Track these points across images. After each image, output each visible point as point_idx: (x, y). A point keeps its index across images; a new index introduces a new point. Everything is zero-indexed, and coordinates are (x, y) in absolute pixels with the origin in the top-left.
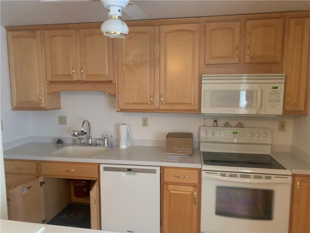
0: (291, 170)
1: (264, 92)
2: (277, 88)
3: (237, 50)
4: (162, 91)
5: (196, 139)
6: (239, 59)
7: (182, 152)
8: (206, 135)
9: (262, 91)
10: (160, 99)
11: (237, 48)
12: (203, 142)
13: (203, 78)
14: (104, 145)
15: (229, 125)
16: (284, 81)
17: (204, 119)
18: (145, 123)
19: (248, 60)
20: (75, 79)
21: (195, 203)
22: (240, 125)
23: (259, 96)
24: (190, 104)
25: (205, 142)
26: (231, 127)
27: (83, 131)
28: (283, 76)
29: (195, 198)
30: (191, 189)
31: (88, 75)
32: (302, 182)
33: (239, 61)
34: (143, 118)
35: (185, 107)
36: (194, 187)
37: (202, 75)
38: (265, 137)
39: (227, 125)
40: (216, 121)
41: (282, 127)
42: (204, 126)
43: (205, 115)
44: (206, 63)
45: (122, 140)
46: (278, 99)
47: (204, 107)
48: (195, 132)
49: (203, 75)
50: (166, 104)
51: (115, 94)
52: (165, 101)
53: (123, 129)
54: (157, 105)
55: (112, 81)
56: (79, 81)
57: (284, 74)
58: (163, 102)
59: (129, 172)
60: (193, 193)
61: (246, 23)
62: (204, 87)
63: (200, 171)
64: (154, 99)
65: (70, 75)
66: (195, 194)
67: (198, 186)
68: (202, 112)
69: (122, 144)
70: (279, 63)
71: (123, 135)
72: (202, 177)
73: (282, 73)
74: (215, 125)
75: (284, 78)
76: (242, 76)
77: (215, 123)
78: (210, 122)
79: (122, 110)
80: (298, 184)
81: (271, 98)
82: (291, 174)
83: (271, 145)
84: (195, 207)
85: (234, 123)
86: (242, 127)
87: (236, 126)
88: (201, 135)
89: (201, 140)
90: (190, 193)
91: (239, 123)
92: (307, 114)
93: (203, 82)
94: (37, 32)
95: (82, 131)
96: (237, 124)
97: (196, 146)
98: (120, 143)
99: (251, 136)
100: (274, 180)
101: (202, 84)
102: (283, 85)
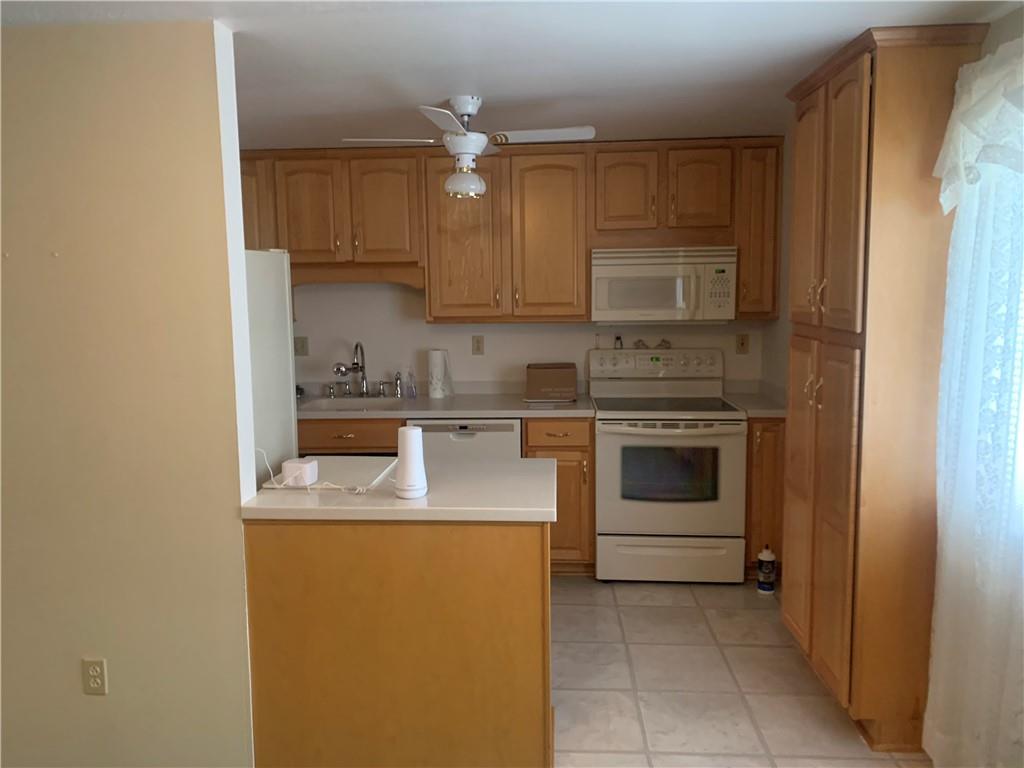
0: (746, 412)
1: (702, 280)
2: (723, 271)
3: (653, 203)
4: (518, 281)
5: (581, 376)
6: (658, 219)
7: (559, 395)
8: (602, 365)
9: (698, 277)
10: (513, 296)
11: (654, 199)
12: (594, 379)
13: (593, 256)
14: (395, 395)
15: (644, 344)
16: (735, 259)
17: (597, 335)
18: (478, 347)
19: (672, 221)
20: (340, 258)
21: (585, 481)
22: (665, 345)
23: (693, 286)
24: (570, 304)
25: (599, 379)
26: (647, 348)
27: (357, 364)
28: (733, 250)
29: (584, 473)
30: (577, 455)
31: (367, 251)
32: (764, 430)
33: (658, 224)
34: (473, 337)
35: (561, 311)
36: (582, 451)
37: (591, 251)
38: (711, 364)
39: (640, 345)
40: (618, 338)
41: (743, 345)
42: (597, 349)
43: (599, 324)
44: (598, 227)
45: (434, 381)
46: (726, 291)
47: (596, 309)
48: (579, 361)
49: (594, 251)
50: (526, 305)
51: (422, 286)
52: (524, 299)
53: (437, 358)
54: (506, 308)
55: (416, 263)
56: (348, 262)
57: (735, 248)
58: (520, 303)
59: (463, 431)
60: (580, 463)
61: (668, 154)
62: (596, 272)
63: (592, 421)
64: (501, 296)
65: (329, 251)
66: (585, 463)
67: (590, 450)
68: (593, 319)
69: (435, 389)
70: (727, 227)
71: (437, 372)
72: (597, 432)
73: (732, 245)
74: (618, 346)
75: (735, 253)
76: (678, 251)
77: (619, 342)
78: (608, 342)
79: (438, 320)
80: (758, 434)
81: (714, 291)
82: (745, 418)
83: (723, 379)
84: (585, 488)
85: (653, 340)
86: (669, 348)
87: (659, 346)
88: (591, 368)
89: (592, 375)
90: (575, 464)
91: (663, 341)
92: (778, 318)
93: (594, 262)
94: (258, 163)
95: (354, 364)
96: (659, 342)
97: (582, 390)
98: (431, 388)
99: (685, 364)
100: (717, 428)
101: (593, 268)
102: (734, 266)
